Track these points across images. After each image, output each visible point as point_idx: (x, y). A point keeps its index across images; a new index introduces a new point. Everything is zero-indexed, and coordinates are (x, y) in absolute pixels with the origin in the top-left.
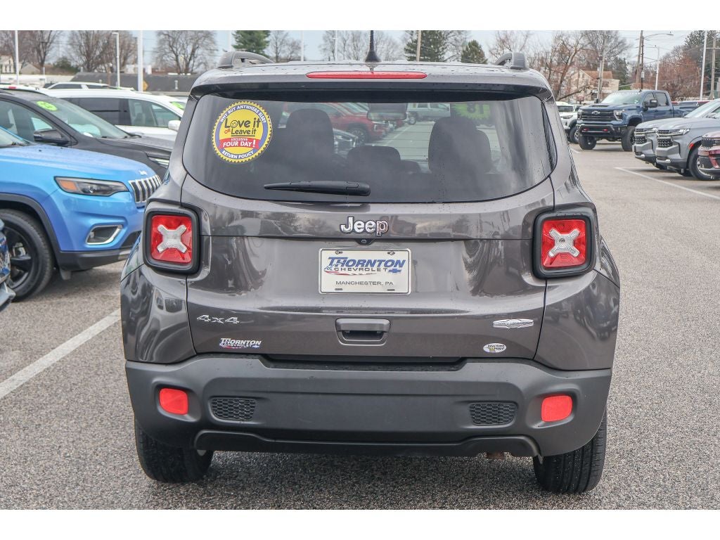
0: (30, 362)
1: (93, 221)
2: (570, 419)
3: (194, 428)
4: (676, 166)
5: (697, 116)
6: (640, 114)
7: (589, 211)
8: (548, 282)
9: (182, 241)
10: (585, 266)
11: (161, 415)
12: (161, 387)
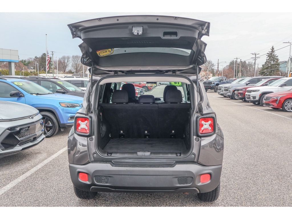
0: (49, 157)
1: (70, 115)
2: (209, 182)
3: (89, 186)
4: (229, 96)
5: (234, 83)
6: (219, 83)
7: (213, 115)
8: (202, 138)
9: (86, 126)
10: (213, 133)
11: (79, 181)
12: (79, 172)
